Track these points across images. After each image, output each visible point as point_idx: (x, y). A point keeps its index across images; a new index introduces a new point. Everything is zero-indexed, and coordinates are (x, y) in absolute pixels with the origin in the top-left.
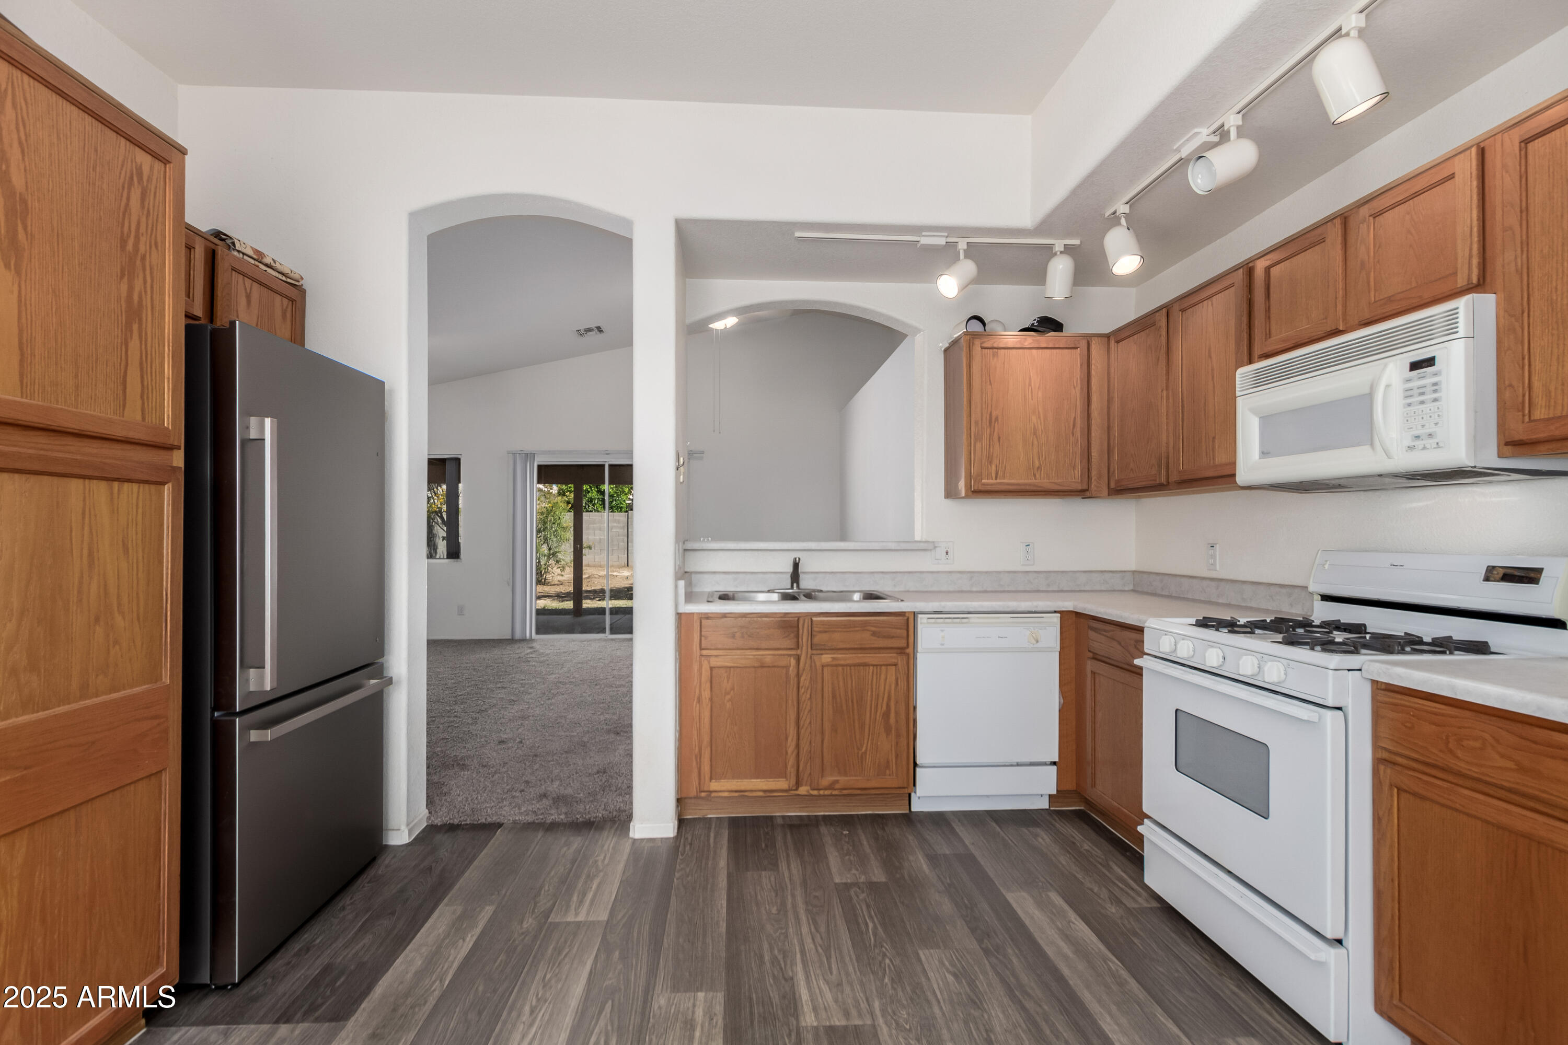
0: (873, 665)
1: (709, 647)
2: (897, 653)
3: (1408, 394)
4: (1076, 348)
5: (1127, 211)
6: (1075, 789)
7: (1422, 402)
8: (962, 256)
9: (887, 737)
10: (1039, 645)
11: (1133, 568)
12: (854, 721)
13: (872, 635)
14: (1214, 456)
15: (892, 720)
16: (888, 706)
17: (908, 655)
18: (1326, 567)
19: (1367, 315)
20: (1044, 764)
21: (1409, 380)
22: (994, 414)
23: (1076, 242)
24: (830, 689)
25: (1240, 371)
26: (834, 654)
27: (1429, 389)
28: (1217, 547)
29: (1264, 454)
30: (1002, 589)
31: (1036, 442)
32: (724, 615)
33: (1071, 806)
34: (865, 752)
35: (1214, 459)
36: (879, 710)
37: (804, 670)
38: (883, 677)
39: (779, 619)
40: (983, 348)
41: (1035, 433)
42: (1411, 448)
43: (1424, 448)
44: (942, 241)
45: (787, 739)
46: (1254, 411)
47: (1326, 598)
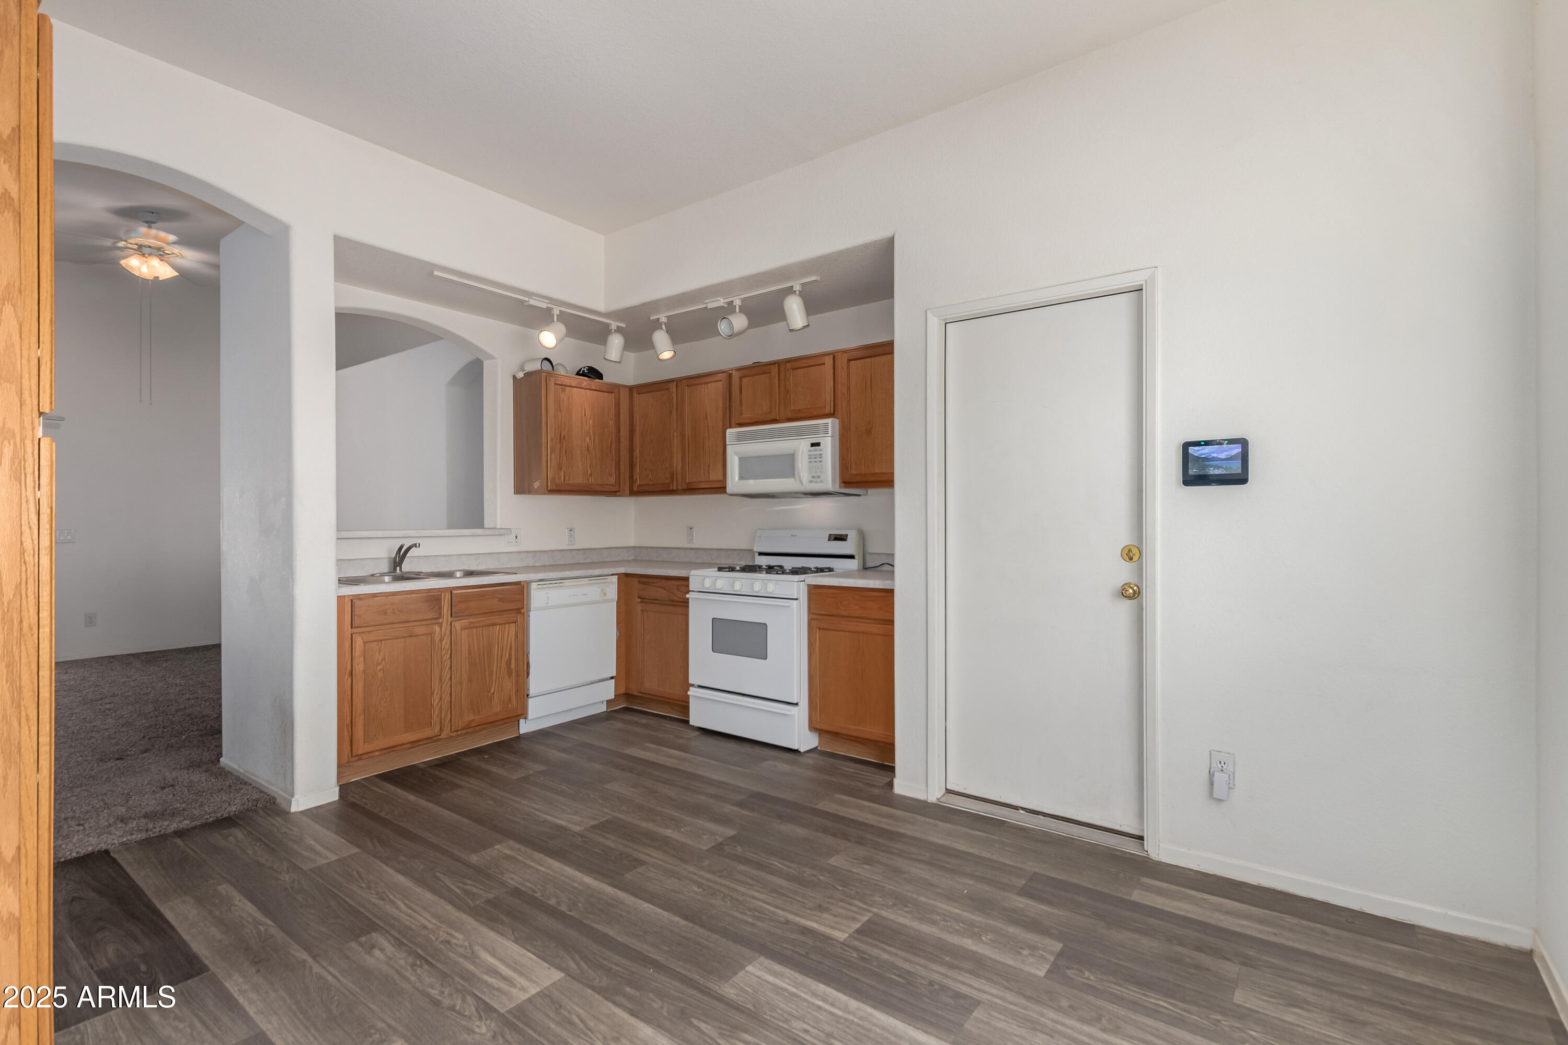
0: (500, 624)
1: (362, 625)
2: (516, 613)
3: (810, 457)
4: (612, 393)
5: (666, 321)
6: (624, 692)
7: (815, 462)
8: (555, 320)
9: (509, 678)
10: (606, 598)
11: (633, 545)
12: (485, 670)
13: (499, 601)
14: (709, 475)
15: (513, 665)
16: (510, 655)
17: (523, 613)
18: (762, 538)
19: (790, 415)
20: (606, 679)
21: (810, 451)
22: (563, 434)
23: (623, 325)
24: (467, 647)
25: (729, 431)
26: (469, 619)
27: (818, 456)
28: (694, 530)
29: (741, 478)
30: (555, 563)
31: (589, 457)
32: (374, 595)
33: (619, 706)
34: (494, 693)
35: (709, 477)
36: (503, 659)
37: (445, 635)
38: (506, 632)
39: (426, 594)
40: (555, 384)
41: (588, 450)
42: (811, 482)
43: (816, 482)
44: (544, 306)
45: (432, 694)
46: (736, 454)
47: (760, 554)
